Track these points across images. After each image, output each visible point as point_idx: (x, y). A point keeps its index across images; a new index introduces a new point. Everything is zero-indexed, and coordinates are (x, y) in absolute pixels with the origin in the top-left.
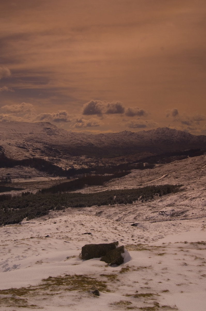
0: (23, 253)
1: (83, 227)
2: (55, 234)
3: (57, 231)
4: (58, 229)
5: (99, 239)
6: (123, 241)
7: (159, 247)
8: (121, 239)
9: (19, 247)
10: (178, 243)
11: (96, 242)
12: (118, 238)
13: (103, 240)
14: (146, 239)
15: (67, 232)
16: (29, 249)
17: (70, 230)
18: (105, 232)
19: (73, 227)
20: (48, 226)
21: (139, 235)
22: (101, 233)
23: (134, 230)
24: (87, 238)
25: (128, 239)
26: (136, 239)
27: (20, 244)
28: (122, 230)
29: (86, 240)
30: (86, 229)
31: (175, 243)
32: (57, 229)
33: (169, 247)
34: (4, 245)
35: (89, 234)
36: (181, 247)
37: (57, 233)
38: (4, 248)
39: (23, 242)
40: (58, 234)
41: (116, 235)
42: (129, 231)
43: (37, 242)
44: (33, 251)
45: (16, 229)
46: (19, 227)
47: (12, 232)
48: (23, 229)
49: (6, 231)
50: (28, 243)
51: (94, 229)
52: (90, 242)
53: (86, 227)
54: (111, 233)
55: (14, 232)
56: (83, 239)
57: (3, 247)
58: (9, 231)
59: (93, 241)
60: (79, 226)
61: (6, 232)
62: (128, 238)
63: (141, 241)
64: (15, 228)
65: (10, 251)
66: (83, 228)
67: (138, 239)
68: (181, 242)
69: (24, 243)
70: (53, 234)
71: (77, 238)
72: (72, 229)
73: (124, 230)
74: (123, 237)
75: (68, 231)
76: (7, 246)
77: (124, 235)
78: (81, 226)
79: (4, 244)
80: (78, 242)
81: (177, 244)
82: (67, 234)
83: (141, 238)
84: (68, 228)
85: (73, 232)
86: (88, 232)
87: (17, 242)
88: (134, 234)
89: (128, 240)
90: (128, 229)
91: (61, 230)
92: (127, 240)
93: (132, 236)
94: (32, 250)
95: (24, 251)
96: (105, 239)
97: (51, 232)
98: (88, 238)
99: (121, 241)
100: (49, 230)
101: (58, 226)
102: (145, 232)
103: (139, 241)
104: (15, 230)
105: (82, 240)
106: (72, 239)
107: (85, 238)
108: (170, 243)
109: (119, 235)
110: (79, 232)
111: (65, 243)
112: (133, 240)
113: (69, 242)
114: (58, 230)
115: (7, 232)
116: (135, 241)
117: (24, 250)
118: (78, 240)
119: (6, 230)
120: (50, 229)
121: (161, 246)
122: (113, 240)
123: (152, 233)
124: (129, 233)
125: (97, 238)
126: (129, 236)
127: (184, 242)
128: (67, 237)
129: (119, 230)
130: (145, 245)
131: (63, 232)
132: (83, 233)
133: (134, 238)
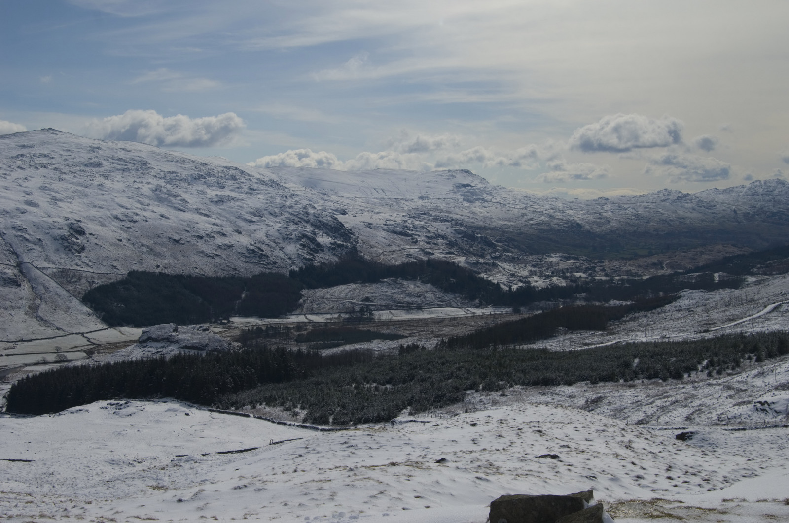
0: (365, 502)
1: (540, 438)
2: (465, 455)
3: (474, 447)
4: (475, 442)
5: (572, 474)
6: (641, 481)
7: (710, 510)
8: (636, 474)
9: (356, 487)
10: (765, 501)
11: (563, 480)
12: (629, 472)
13: (582, 476)
14: (706, 477)
15: (498, 450)
16: (382, 493)
17: (505, 446)
18: (597, 455)
19: (515, 439)
20: (454, 433)
21: (690, 466)
22: (585, 456)
23: (678, 450)
24: (540, 470)
25: (656, 475)
26: (679, 477)
27: (361, 479)
28: (644, 449)
29: (538, 474)
30: (547, 444)
31: (759, 501)
33: (738, 512)
34: (321, 481)
35: (554, 457)
36: (773, 514)
37: (471, 452)
38: (320, 489)
39: (371, 474)
40: (474, 454)
41: (625, 464)
42: (661, 454)
43: (405, 475)
44: (390, 500)
45: (370, 437)
46: (377, 434)
47: (360, 446)
48: (389, 439)
49: (346, 443)
50: (381, 479)
51: (570, 444)
52: (547, 480)
53: (549, 439)
54: (611, 457)
55: (365, 445)
56: (531, 473)
57: (320, 484)
58: (353, 441)
59: (555, 477)
60: (529, 436)
61: (347, 445)
62: (656, 471)
63: (692, 482)
64: (368, 435)
65: (332, 497)
66: (542, 440)
67: (683, 476)
68: (774, 500)
69: (373, 476)
70: (460, 454)
71: (516, 469)
72: (512, 443)
73: (649, 449)
74: (644, 469)
75: (501, 448)
76: (329, 483)
77: (648, 463)
78: (537, 435)
79: (322, 477)
80: (515, 481)
81: (763, 504)
82: (492, 458)
83: (692, 475)
84: (502, 440)
85: (513, 451)
86: (552, 453)
87: (355, 475)
88: (674, 462)
89: (656, 478)
90: (661, 447)
91: (484, 444)
92: (654, 478)
93: (669, 468)
94: (390, 496)
95: (369, 499)
96: (589, 473)
97: (457, 450)
98: (544, 469)
99: (637, 480)
100: (453, 443)
101: (478, 434)
102: (707, 458)
103: (686, 482)
104: (368, 439)
105: (527, 475)
106: (501, 470)
107: (536, 470)
108: (744, 500)
109: (633, 463)
110: (528, 450)
111: (478, 481)
112: (669, 478)
113: (487, 480)
114: (475, 443)
115: (349, 445)
116: (674, 482)
117: (369, 495)
118: (515, 473)
119: (346, 440)
120: (457, 440)
121: (715, 507)
122: (611, 476)
123: (726, 461)
124: (662, 458)
125: (568, 472)
126: (660, 467)
127: (783, 501)
128: (491, 465)
129: (636, 450)
130: (670, 504)
131: (487, 451)
132: (539, 455)
133: (672, 472)
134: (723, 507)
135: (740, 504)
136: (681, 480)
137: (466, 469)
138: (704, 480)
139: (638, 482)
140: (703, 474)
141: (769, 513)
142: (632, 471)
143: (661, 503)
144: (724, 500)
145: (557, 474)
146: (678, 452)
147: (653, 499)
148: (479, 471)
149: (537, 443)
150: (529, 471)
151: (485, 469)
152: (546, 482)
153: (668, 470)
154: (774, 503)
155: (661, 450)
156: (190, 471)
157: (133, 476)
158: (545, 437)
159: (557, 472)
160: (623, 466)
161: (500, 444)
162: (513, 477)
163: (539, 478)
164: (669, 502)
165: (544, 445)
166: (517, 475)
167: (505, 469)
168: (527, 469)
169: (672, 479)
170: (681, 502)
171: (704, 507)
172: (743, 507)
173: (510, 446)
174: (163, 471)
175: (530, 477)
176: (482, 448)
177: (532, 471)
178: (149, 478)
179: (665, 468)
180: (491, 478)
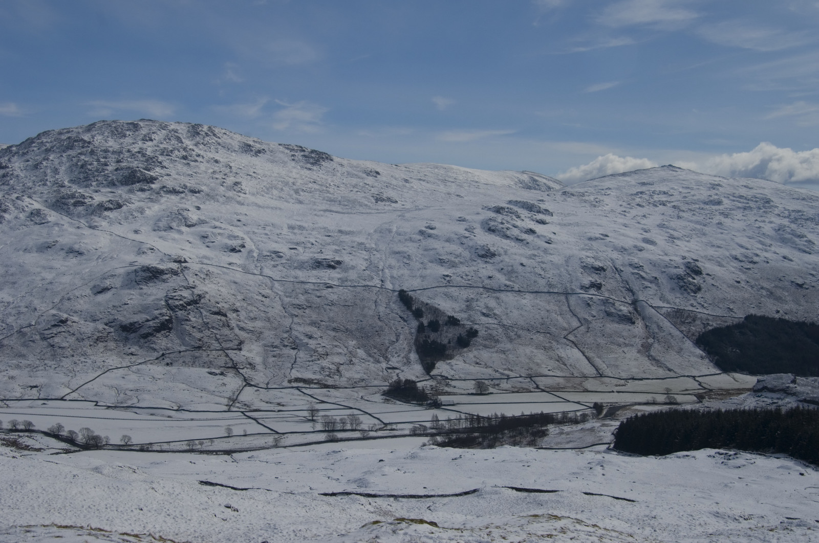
156: (802, 537)
157: (739, 533)
174: (771, 533)
178: (756, 537)
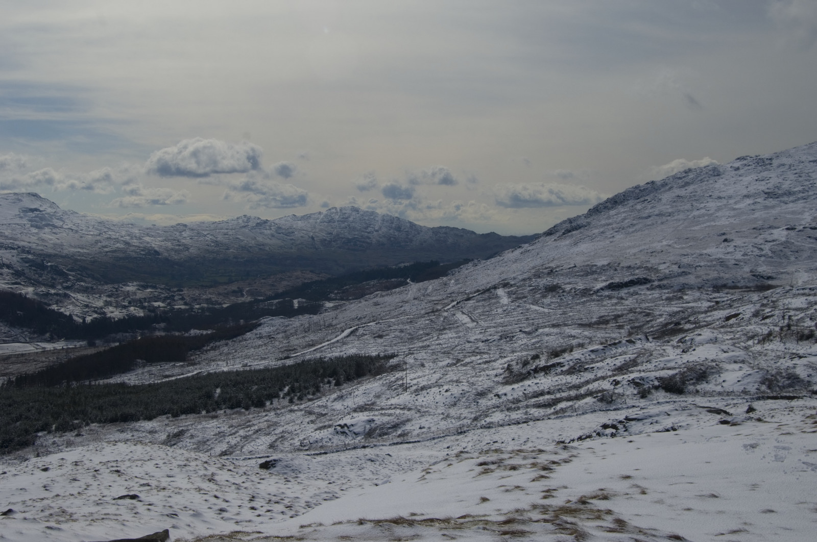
1: (118, 478)
2: (35, 504)
3: (46, 494)
4: (47, 488)
5: (152, 513)
6: (225, 514)
7: (288, 538)
8: (219, 507)
10: (340, 523)
11: (141, 521)
12: (212, 506)
13: (163, 515)
14: (289, 504)
15: (72, 495)
17: (80, 490)
18: (178, 491)
19: (90, 481)
20: (23, 480)
21: (273, 494)
22: (166, 493)
23: (261, 479)
24: (118, 512)
25: (239, 506)
26: (262, 507)
28: (227, 481)
29: (115, 517)
30: (126, 483)
31: (334, 524)
32: (45, 487)
33: (315, 537)
35: (134, 497)
36: (348, 535)
37: (42, 499)
40: (45, 502)
41: (207, 498)
42: (245, 485)
51: (150, 482)
52: (125, 523)
53: (127, 478)
54: (193, 491)
56: (107, 516)
59: (134, 519)
60: (107, 477)
62: (239, 503)
63: (275, 510)
66: (120, 480)
67: (267, 505)
68: (349, 522)
70: (29, 503)
71: (92, 514)
72: (88, 486)
73: (233, 480)
74: (227, 501)
75: (75, 492)
77: (231, 495)
78: (115, 475)
80: (90, 527)
81: (338, 527)
82: (65, 504)
83: (275, 503)
84: (76, 484)
85: (88, 495)
86: (131, 493)
88: (257, 491)
89: (240, 510)
90: (244, 477)
91: (56, 490)
92: (236, 510)
93: (252, 499)
96: (170, 511)
97: (27, 499)
98: (123, 510)
99: (220, 514)
100: (22, 492)
101: (49, 479)
102: (290, 485)
103: (269, 511)
105: (103, 519)
106: (75, 517)
107: (114, 513)
108: (321, 525)
109: (216, 497)
110: (106, 492)
111: (48, 531)
112: (253, 508)
113: (59, 529)
114: (46, 490)
116: (257, 512)
120: (26, 488)
121: (293, 535)
122: (191, 512)
123: (308, 486)
124: (245, 488)
125: (148, 512)
126: (243, 498)
127: (357, 521)
128: (63, 512)
129: (219, 483)
130: (249, 535)
131: (60, 498)
132: (117, 497)
133: (255, 502)
134: (301, 534)
135: (316, 528)
136: (265, 509)
137: (35, 519)
138: (287, 507)
139: (221, 516)
140: (286, 502)
141: (344, 535)
142: (215, 504)
143: (239, 536)
144: (302, 527)
145: (136, 515)
146: (262, 481)
147: (232, 532)
148: (50, 520)
149: (116, 484)
150: (105, 514)
151: (57, 517)
152: (124, 525)
153: (251, 500)
154: (348, 525)
155: (244, 480)
158: (124, 476)
159: (135, 513)
160: (206, 500)
161: (75, 488)
162: (88, 523)
163: (116, 522)
164: (248, 534)
165: (123, 486)
166: (92, 520)
167: (79, 515)
168: (103, 513)
169: (256, 509)
170: (260, 532)
171: (281, 535)
172: (320, 531)
173: (86, 489)
175: (106, 522)
176: (55, 494)
177: (108, 514)
179: (248, 499)
180: (63, 526)
